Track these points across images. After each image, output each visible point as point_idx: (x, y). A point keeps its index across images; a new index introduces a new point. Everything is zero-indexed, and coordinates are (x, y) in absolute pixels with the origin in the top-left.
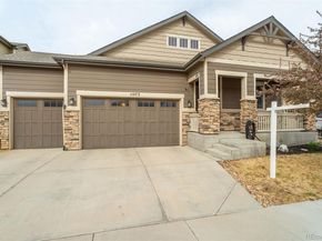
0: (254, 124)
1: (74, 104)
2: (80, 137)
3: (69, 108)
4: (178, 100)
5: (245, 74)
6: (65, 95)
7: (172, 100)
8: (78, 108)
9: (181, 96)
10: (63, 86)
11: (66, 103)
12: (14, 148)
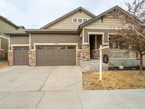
0: (107, 56)
1: (33, 48)
2: (35, 61)
3: (31, 50)
4: (76, 46)
5: (103, 33)
6: (30, 45)
7: (73, 46)
8: (34, 50)
9: (77, 44)
10: (29, 42)
11: (30, 48)
12: (14, 65)
